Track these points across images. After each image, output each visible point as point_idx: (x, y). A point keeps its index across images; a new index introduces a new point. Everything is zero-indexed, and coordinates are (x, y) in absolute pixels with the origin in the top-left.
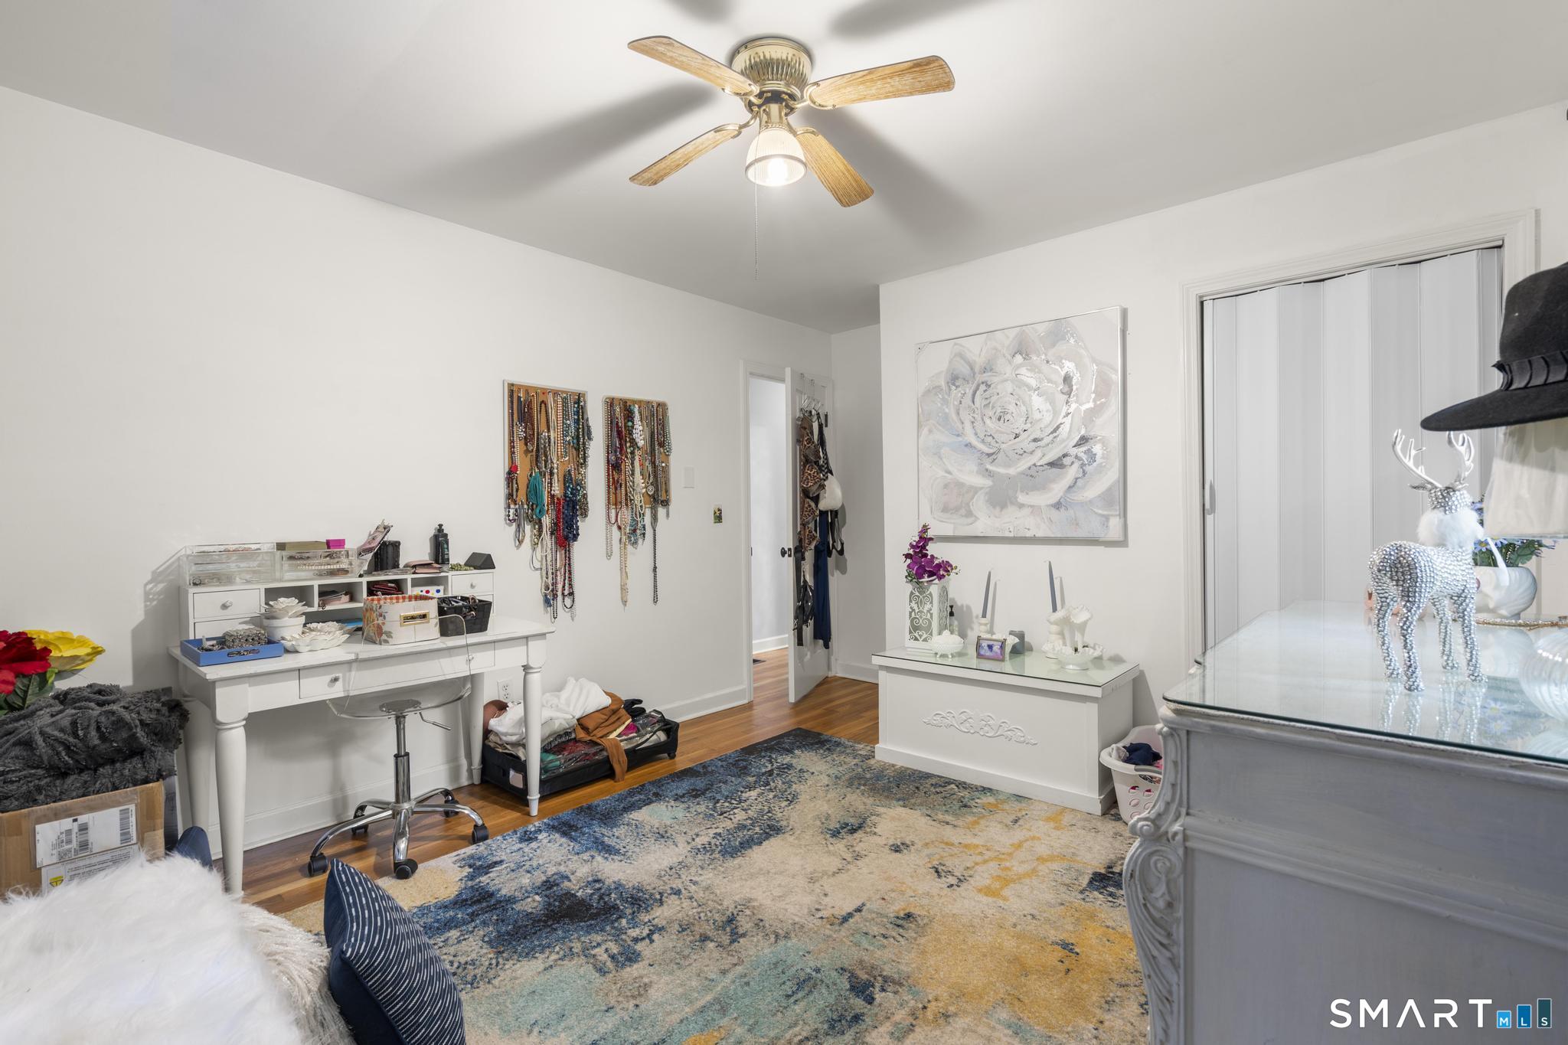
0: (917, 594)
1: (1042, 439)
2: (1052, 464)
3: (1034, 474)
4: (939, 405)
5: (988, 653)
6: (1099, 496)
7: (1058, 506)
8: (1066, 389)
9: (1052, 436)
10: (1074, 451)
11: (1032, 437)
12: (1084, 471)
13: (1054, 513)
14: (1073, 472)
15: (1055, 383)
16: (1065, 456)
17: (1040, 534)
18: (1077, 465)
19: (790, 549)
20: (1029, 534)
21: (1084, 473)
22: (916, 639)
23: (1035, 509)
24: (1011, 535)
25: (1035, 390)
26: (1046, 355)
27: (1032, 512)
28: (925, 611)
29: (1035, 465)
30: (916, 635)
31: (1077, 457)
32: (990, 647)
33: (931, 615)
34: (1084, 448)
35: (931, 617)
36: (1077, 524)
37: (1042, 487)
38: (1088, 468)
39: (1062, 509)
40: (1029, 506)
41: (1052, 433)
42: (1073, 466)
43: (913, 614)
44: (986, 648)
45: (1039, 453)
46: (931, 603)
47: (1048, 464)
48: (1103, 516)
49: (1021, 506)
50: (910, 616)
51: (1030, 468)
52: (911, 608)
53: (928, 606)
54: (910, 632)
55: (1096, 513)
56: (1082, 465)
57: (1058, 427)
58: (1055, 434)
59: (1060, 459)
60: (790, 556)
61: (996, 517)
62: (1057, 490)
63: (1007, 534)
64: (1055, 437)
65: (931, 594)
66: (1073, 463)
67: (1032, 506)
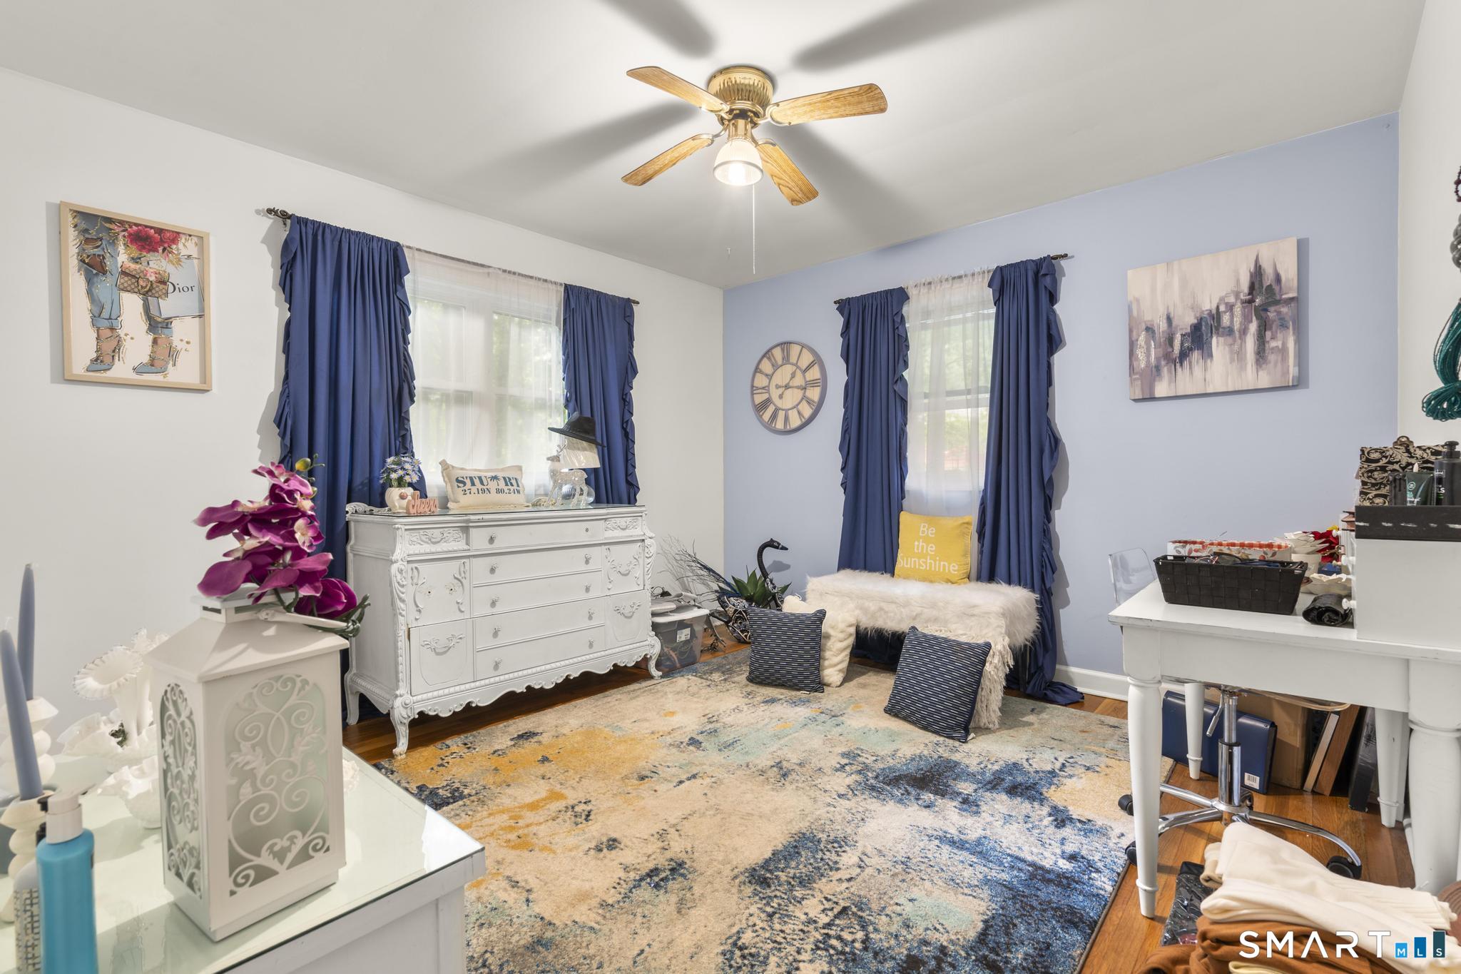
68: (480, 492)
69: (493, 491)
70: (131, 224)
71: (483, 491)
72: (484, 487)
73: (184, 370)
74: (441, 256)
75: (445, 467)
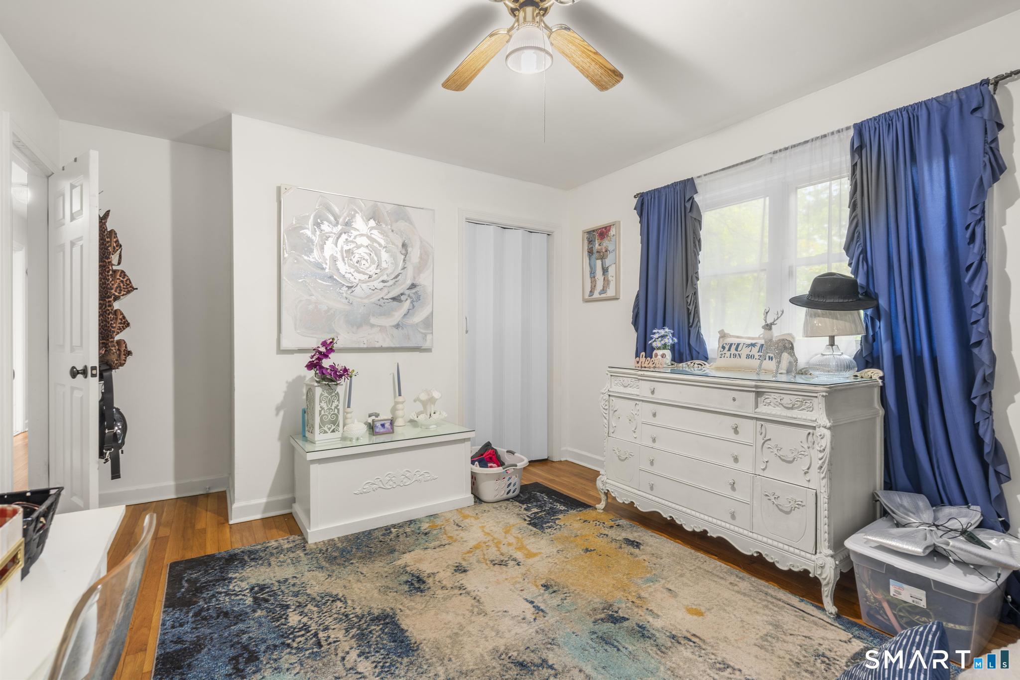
0: (326, 395)
1: (388, 281)
2: (394, 299)
3: (382, 304)
4: (306, 241)
5: (382, 430)
6: (422, 321)
7: (397, 326)
8: (404, 252)
9: (394, 281)
10: (407, 292)
11: (381, 279)
12: (413, 305)
13: (395, 331)
14: (407, 305)
15: (397, 246)
16: (402, 294)
17: (385, 345)
18: (409, 301)
19: (93, 368)
20: (377, 345)
21: (414, 307)
22: (325, 432)
23: (382, 329)
24: (365, 346)
25: (384, 248)
26: (391, 226)
27: (380, 330)
28: (333, 408)
29: (382, 298)
30: (326, 429)
31: (409, 296)
32: (383, 425)
33: (338, 410)
34: (414, 291)
35: (338, 412)
36: (409, 338)
37: (387, 314)
38: (415, 304)
39: (400, 329)
40: (378, 326)
41: (394, 278)
42: (407, 301)
43: (323, 412)
44: (380, 426)
45: (386, 290)
46: (338, 400)
47: (391, 299)
48: (423, 333)
49: (373, 326)
50: (320, 414)
51: (379, 300)
52: (321, 407)
53: (336, 403)
54: (320, 427)
55: (419, 332)
56: (412, 302)
57: (398, 275)
58: (396, 280)
59: (399, 296)
60: (93, 376)
61: (353, 333)
62: (397, 316)
63: (362, 346)
64: (396, 281)
65: (338, 394)
66: (407, 300)
67: (380, 326)
68: (732, 356)
69: (744, 356)
70: (597, 230)
71: (735, 356)
72: (737, 353)
73: (611, 292)
74: (720, 170)
75: (723, 335)
